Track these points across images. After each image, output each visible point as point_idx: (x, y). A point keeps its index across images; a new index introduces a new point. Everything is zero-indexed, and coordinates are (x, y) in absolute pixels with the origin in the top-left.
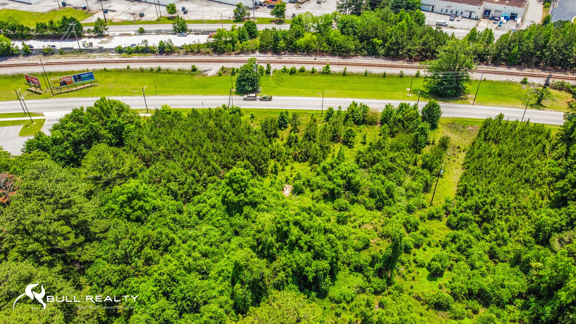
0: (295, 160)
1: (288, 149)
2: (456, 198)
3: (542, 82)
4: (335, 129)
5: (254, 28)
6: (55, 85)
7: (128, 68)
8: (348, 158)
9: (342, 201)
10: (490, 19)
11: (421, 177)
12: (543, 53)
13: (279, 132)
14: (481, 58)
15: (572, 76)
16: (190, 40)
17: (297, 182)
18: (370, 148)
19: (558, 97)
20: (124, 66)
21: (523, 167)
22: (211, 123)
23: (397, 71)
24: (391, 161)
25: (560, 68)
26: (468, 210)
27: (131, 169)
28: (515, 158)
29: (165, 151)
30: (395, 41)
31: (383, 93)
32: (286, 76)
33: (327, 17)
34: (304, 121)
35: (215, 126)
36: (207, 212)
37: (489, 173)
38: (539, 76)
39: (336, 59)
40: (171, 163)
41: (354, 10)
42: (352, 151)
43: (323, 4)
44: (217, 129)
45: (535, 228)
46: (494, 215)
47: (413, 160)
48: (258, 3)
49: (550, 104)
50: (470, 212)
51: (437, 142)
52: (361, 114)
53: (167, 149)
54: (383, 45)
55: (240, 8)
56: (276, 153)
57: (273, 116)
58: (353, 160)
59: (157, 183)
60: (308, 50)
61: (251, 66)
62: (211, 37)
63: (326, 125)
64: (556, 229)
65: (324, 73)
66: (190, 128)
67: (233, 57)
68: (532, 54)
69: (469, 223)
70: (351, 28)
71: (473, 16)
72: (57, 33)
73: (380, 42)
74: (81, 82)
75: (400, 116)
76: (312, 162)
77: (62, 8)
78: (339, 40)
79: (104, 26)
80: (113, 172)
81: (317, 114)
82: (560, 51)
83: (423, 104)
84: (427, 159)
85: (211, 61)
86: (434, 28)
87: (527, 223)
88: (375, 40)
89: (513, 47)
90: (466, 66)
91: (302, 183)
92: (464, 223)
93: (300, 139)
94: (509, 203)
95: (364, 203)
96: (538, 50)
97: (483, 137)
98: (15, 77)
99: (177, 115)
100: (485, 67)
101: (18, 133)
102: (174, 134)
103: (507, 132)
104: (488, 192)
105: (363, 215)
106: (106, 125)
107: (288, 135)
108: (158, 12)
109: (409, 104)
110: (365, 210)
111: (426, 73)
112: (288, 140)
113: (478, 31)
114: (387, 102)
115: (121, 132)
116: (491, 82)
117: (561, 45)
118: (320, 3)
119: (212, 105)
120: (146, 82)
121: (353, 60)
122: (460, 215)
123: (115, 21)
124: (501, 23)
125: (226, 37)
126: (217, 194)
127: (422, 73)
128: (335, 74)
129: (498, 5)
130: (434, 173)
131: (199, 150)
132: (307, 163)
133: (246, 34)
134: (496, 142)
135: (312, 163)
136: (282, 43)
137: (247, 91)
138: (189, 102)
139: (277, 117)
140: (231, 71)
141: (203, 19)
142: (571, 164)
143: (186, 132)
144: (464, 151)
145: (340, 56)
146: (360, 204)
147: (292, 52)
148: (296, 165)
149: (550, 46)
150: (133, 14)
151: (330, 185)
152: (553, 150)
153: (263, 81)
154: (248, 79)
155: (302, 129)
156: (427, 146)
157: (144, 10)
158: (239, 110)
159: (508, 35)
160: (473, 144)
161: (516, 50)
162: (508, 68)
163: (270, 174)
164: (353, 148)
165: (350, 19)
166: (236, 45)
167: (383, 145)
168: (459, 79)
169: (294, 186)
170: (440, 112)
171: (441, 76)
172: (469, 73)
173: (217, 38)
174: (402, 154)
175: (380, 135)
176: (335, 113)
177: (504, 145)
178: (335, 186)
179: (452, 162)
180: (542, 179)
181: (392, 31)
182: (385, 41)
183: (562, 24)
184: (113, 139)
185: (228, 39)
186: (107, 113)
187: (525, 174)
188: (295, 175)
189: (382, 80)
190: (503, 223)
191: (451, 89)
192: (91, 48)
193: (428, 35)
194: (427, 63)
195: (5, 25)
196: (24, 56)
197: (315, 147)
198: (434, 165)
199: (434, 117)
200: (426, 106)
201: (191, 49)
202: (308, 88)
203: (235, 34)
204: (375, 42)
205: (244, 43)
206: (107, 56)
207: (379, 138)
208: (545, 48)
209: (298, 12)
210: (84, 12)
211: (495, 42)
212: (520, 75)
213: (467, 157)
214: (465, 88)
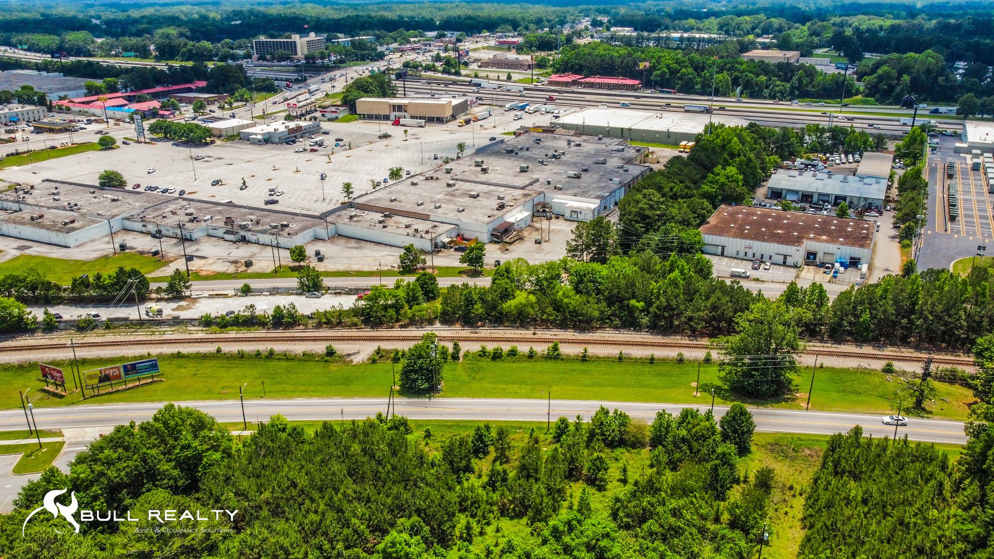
0: (502, 515)
1: (491, 494)
3: (917, 368)
4: (572, 457)
5: (432, 284)
6: (90, 382)
7: (219, 351)
8: (597, 510)
10: (818, 266)
11: (729, 546)
12: (911, 322)
13: (475, 463)
14: (811, 331)
15: (967, 359)
16: (325, 303)
18: (635, 491)
19: (948, 394)
20: (211, 348)
21: (909, 523)
23: (673, 353)
24: (674, 515)
25: (944, 345)
27: (208, 535)
28: (893, 507)
29: (270, 500)
30: (665, 304)
31: (652, 390)
32: (486, 363)
33: (551, 266)
34: (519, 442)
35: (363, 453)
37: (850, 536)
38: (910, 360)
39: (570, 334)
40: (280, 525)
41: (595, 254)
42: (603, 496)
43: (544, 245)
44: (365, 459)
47: (713, 512)
48: (440, 244)
49: (940, 407)
51: (752, 479)
52: (617, 429)
53: (276, 498)
54: (646, 311)
55: (410, 252)
56: (469, 502)
57: (464, 434)
58: (606, 514)
60: (521, 319)
61: (428, 347)
62: (361, 298)
63: (556, 449)
65: (550, 357)
66: (318, 458)
67: (397, 332)
68: (894, 324)
70: (592, 284)
71: (790, 261)
72: (105, 293)
73: (641, 305)
74: (136, 376)
75: (684, 432)
76: (534, 518)
77: (119, 254)
78: (573, 302)
79: (185, 283)
80: (173, 544)
81: (540, 428)
82: (938, 318)
83: (721, 410)
84: (737, 511)
85: (359, 339)
86: (728, 282)
88: (633, 302)
89: (861, 313)
90: (788, 345)
93: (512, 474)
96: (903, 317)
97: (831, 469)
98: (22, 368)
99: (296, 433)
100: (820, 344)
101: (12, 468)
102: (291, 470)
103: (871, 457)
106: (170, 454)
107: (490, 468)
108: (277, 259)
109: (698, 411)
111: (722, 357)
112: (491, 478)
113: (799, 286)
114: (660, 407)
115: (196, 466)
116: (833, 370)
117: (939, 308)
118: (539, 243)
119: (359, 414)
120: (247, 375)
121: (598, 335)
123: (204, 273)
124: (835, 272)
125: (386, 299)
127: (715, 355)
128: (568, 359)
129: (827, 245)
130: (752, 536)
131: (331, 499)
132: (525, 520)
133: (420, 294)
134: (857, 478)
135: (533, 521)
136: (478, 308)
137: (419, 389)
138: (318, 409)
139: (470, 434)
140: (392, 355)
141: (349, 269)
142: (992, 520)
143: (310, 465)
144: (801, 495)
145: (576, 328)
147: (495, 323)
148: (506, 524)
149: (922, 310)
150: (235, 262)
152: (957, 491)
153: (447, 371)
154: (421, 368)
155: (515, 455)
156: (735, 485)
157: (254, 255)
158: (404, 423)
159: (850, 292)
160: (816, 481)
161: (866, 316)
162: (857, 346)
163: (458, 543)
164: (605, 490)
165: (590, 269)
166: (402, 312)
167: (657, 485)
168: (778, 367)
170: (752, 423)
171: (747, 361)
173: (370, 300)
174: (692, 503)
175: (652, 466)
176: (572, 428)
177: (870, 482)
179: (782, 516)
180: (946, 547)
181: (659, 288)
182: (649, 304)
183: (934, 275)
184: (181, 478)
185: (390, 302)
186: (174, 432)
187: (915, 537)
188: (503, 542)
189: (647, 368)
191: (767, 382)
192: (159, 318)
193: (719, 294)
194: (722, 340)
195: (21, 281)
196: (43, 332)
197: (539, 489)
198: (752, 522)
199: (743, 433)
200: (727, 414)
201: (327, 319)
202: (523, 382)
203: (401, 293)
204: (633, 306)
205: (416, 307)
206: (184, 332)
207: (649, 471)
208: (914, 313)
209: (504, 258)
210: (154, 259)
211: (830, 305)
212: (880, 359)
213: (807, 506)
214: (790, 382)
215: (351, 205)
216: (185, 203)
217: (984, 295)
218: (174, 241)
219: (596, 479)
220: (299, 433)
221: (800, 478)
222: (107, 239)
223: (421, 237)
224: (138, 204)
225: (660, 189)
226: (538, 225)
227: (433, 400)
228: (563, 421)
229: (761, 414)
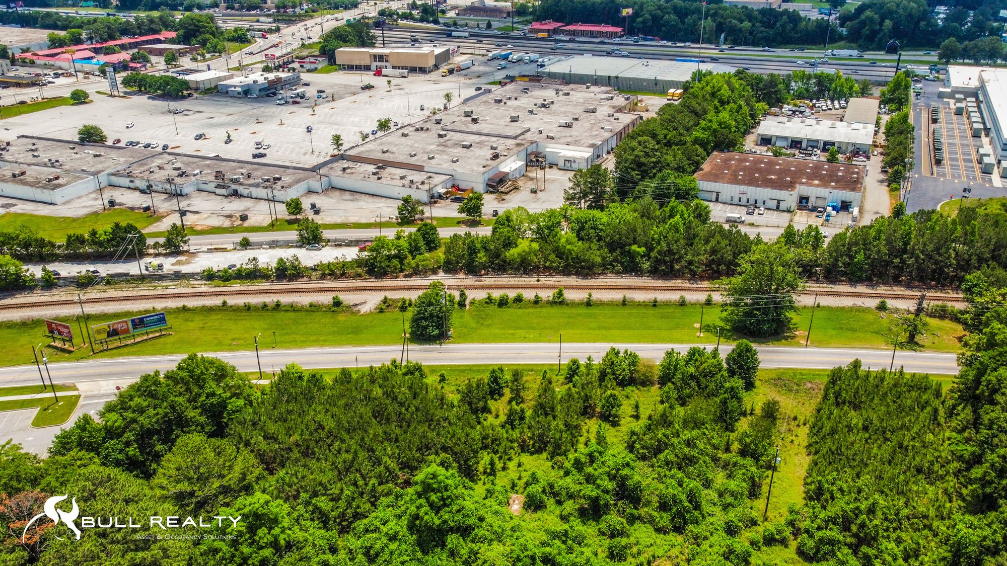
0: (523, 450)
1: (510, 431)
2: (806, 505)
3: (911, 305)
4: (586, 396)
5: (433, 234)
6: (99, 337)
7: (224, 303)
8: (613, 444)
9: (614, 519)
10: (810, 210)
11: (741, 472)
12: (903, 261)
13: (492, 404)
14: (808, 271)
15: (956, 296)
16: (327, 255)
17: (532, 489)
18: (650, 425)
19: (940, 329)
20: (217, 301)
21: (907, 446)
22: (377, 391)
23: (675, 296)
24: (688, 445)
25: (933, 283)
26: (831, 525)
27: (244, 476)
28: (893, 432)
29: (300, 442)
30: (666, 249)
31: (657, 332)
32: (493, 308)
33: (552, 213)
34: (532, 384)
35: (385, 396)
36: (383, 549)
37: (854, 460)
38: (903, 297)
39: (573, 281)
40: (313, 463)
41: (592, 202)
42: (617, 431)
43: (540, 194)
44: (388, 402)
45: (950, 551)
46: (877, 531)
47: (724, 442)
48: (436, 195)
49: (930, 341)
50: (835, 528)
51: (758, 411)
52: (627, 368)
53: (305, 440)
54: (647, 256)
56: (490, 440)
57: (477, 377)
58: (622, 447)
59: (291, 499)
60: (524, 267)
61: (437, 295)
62: (362, 250)
63: (569, 389)
64: (988, 549)
65: (555, 303)
66: (342, 402)
67: (401, 282)
68: (888, 263)
69: (836, 548)
70: (593, 231)
71: (783, 206)
72: (101, 250)
73: (642, 250)
74: (144, 330)
75: (692, 370)
76: (554, 453)
77: (109, 210)
78: (575, 249)
79: (183, 237)
80: (213, 483)
81: (551, 370)
82: (930, 257)
83: (726, 349)
85: (364, 289)
86: (726, 227)
87: (933, 544)
88: (634, 247)
89: (856, 252)
90: (788, 285)
91: (540, 490)
92: (827, 548)
93: (529, 413)
94: (897, 510)
95: (651, 521)
96: (896, 257)
97: (832, 400)
98: (25, 325)
99: (315, 379)
100: (815, 285)
101: (31, 421)
102: (317, 413)
103: (870, 388)
104: (859, 491)
105: (652, 542)
106: (196, 402)
107: (507, 408)
108: (273, 212)
109: (705, 349)
110: (654, 535)
111: (724, 298)
112: (509, 416)
113: (796, 229)
114: (668, 346)
115: (221, 413)
116: (829, 309)
117: (930, 247)
118: (535, 192)
119: (376, 361)
120: (258, 327)
121: (600, 281)
122: (820, 534)
123: (199, 228)
124: (828, 216)
125: (389, 250)
126: (395, 516)
127: (717, 297)
128: (573, 304)
129: (819, 189)
130: (761, 463)
132: (544, 455)
133: (422, 243)
134: (856, 407)
135: (553, 455)
136: (482, 257)
137: (430, 336)
138: (331, 358)
139: (486, 377)
140: (399, 304)
141: (347, 221)
142: (987, 438)
143: (335, 409)
144: (805, 424)
145: (579, 274)
146: (645, 523)
147: (499, 270)
148: (526, 458)
149: (913, 249)
150: (230, 216)
151: (590, 490)
152: (951, 416)
153: (456, 319)
154: (431, 315)
155: (531, 396)
156: (742, 418)
157: (248, 209)
158: (419, 368)
159: (845, 234)
160: (819, 411)
161: (860, 257)
162: (852, 285)
163: (483, 477)
164: (619, 425)
165: (591, 216)
166: (406, 261)
167: (670, 419)
168: (778, 306)
169: (528, 496)
170: (756, 360)
171: (749, 301)
172: (794, 297)
173: (373, 251)
174: (704, 434)
175: (663, 402)
176: (583, 369)
177: (870, 410)
178: (599, 492)
179: (788, 444)
180: (942, 466)
181: (661, 233)
182: (650, 249)
183: (925, 216)
184: (208, 425)
185: (393, 253)
186: (199, 381)
187: (914, 459)
188: (526, 476)
189: (651, 311)
190: (892, 545)
191: (768, 321)
192: (160, 272)
193: (718, 237)
194: (724, 282)
195: (13, 239)
196: (42, 289)
197: (557, 425)
198: (761, 450)
199: (749, 368)
200: (733, 351)
201: (331, 270)
202: (531, 328)
203: (404, 243)
204: (635, 251)
205: (418, 257)
206: (187, 286)
207: (661, 408)
208: (905, 253)
209: (502, 209)
210: (145, 214)
211: (825, 246)
212: (874, 297)
213: (811, 434)
214: (789, 320)
215: (342, 157)
216: (171, 157)
217: (973, 233)
218: (165, 196)
219: (610, 415)
220: (317, 380)
221: (803, 409)
222: (94, 195)
223: (418, 188)
224: (122, 160)
225: (654, 136)
226: (532, 175)
227: (443, 346)
228: (575, 362)
229: (763, 352)
